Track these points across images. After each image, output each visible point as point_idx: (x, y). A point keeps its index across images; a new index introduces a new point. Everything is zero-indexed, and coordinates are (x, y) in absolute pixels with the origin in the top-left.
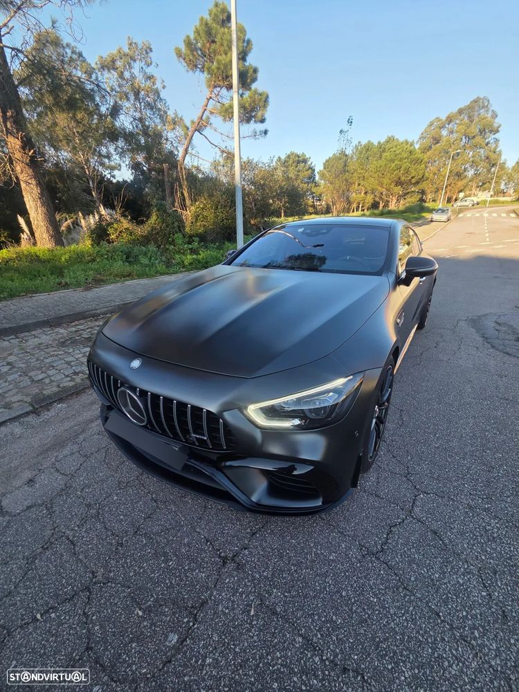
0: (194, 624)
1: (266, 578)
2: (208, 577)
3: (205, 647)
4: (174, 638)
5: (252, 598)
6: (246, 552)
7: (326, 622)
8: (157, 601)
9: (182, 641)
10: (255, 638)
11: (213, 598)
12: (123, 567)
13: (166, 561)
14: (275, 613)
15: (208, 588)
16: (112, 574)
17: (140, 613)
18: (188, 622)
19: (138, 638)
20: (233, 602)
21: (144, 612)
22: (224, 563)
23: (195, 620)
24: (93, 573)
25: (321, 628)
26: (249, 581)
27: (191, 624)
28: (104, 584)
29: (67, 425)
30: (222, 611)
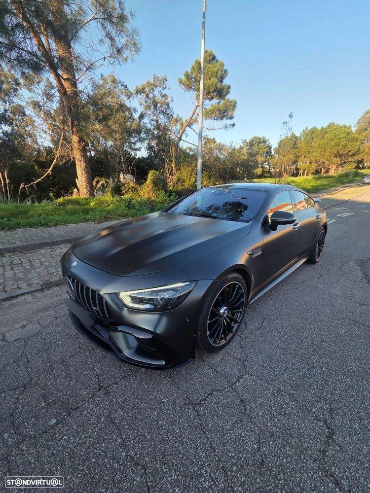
0: (67, 417)
1: (119, 402)
2: (87, 395)
3: (67, 430)
4: (54, 421)
5: (105, 412)
6: (115, 386)
7: (141, 435)
8: (54, 400)
9: (57, 424)
10: (96, 433)
11: (84, 406)
12: (47, 379)
13: (69, 381)
14: (114, 423)
15: (84, 400)
16: (39, 382)
17: (43, 405)
18: (65, 415)
19: (37, 417)
20: (94, 411)
21: (45, 405)
22: (100, 389)
23: (69, 415)
24: (31, 379)
25: (135, 438)
26: (108, 402)
27: (66, 417)
28: (33, 386)
29: (55, 299)
30: (85, 414)
